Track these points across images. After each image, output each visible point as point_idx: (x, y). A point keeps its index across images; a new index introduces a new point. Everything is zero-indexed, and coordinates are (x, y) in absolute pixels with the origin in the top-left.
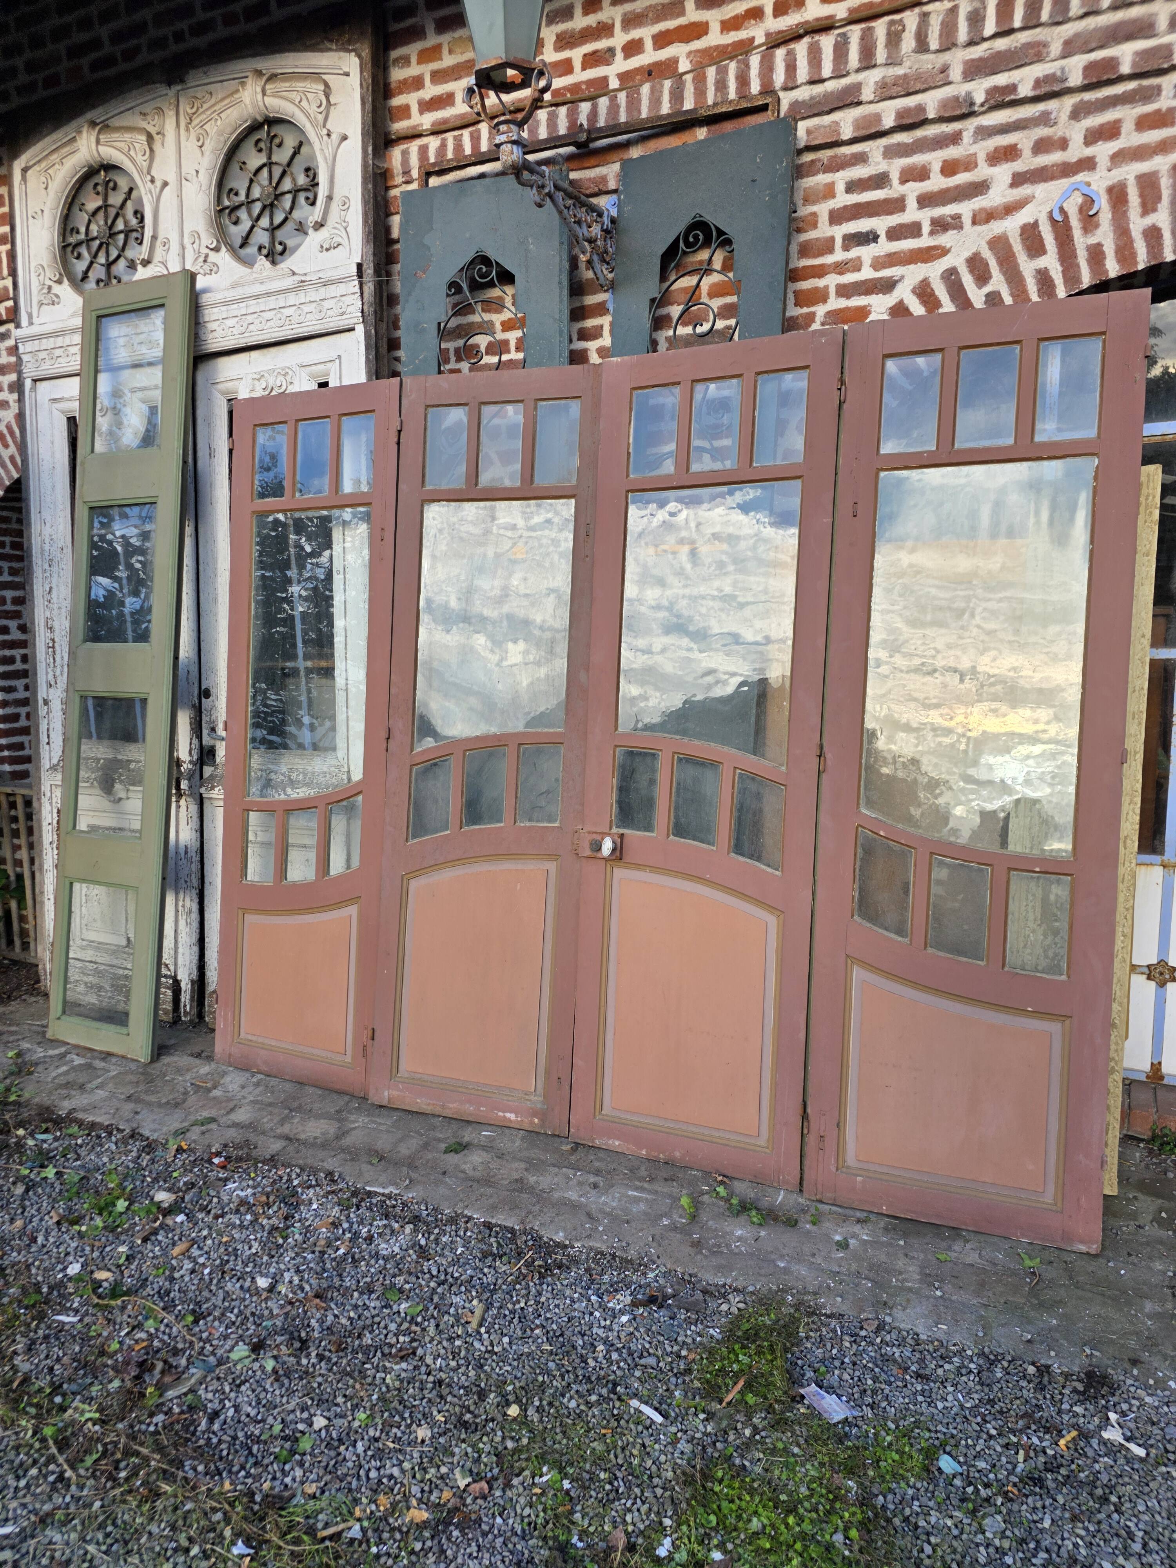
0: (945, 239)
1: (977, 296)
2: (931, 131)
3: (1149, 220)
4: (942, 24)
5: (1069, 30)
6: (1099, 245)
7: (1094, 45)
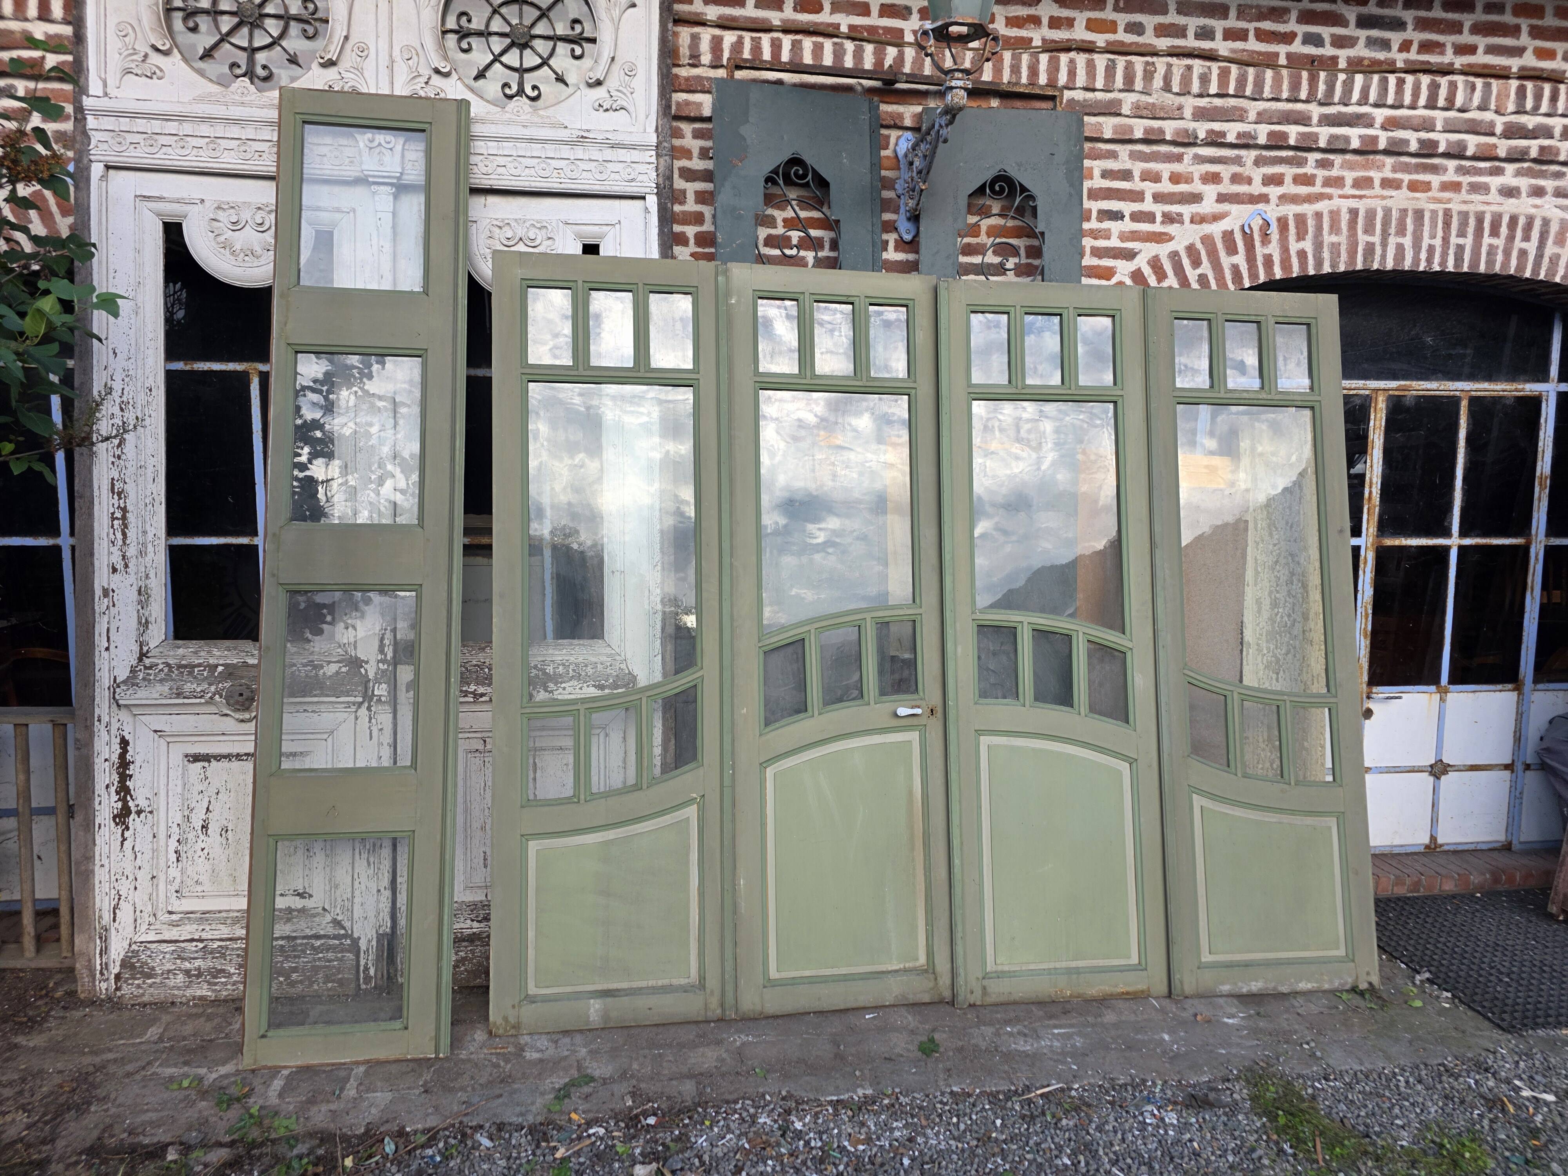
0: (1171, 229)
1: (1192, 275)
2: (1163, 148)
3: (1301, 245)
4: (1182, 75)
5: (1261, 105)
6: (1271, 255)
7: (1275, 120)
